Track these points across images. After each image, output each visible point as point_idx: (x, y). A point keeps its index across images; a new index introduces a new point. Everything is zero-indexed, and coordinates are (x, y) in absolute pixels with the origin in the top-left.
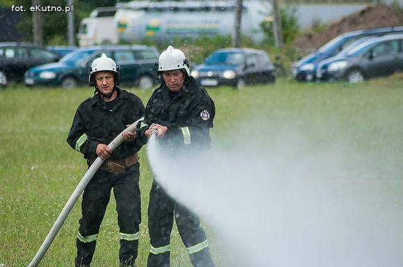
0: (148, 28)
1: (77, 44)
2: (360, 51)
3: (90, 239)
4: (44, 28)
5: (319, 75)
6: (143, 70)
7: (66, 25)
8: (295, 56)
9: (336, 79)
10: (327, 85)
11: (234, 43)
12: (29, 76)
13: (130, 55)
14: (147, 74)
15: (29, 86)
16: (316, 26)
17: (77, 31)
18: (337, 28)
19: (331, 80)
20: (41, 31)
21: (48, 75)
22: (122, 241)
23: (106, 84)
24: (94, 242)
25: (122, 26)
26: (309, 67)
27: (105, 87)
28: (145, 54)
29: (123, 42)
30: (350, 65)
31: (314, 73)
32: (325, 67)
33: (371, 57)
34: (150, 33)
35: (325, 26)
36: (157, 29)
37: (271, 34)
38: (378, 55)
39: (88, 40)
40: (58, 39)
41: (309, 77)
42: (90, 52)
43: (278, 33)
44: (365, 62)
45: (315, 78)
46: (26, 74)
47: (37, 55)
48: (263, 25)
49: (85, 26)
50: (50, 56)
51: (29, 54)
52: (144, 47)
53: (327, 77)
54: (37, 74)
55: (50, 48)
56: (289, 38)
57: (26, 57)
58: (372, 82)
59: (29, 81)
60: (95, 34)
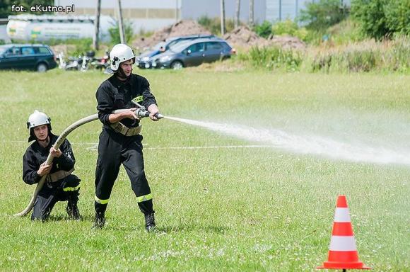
0: (33, 33)
5: (154, 64)
6: (40, 60)
9: (165, 67)
10: (159, 71)
13: (31, 51)
14: (43, 63)
19: (162, 68)
25: (12, 31)
26: (147, 59)
28: (42, 50)
31: (150, 63)
32: (157, 60)
33: (187, 54)
34: (34, 36)
36: (39, 33)
38: (192, 52)
41: (147, 66)
43: (124, 36)
44: (184, 57)
45: (151, 67)
48: (110, 31)
52: (41, 45)
53: (159, 66)
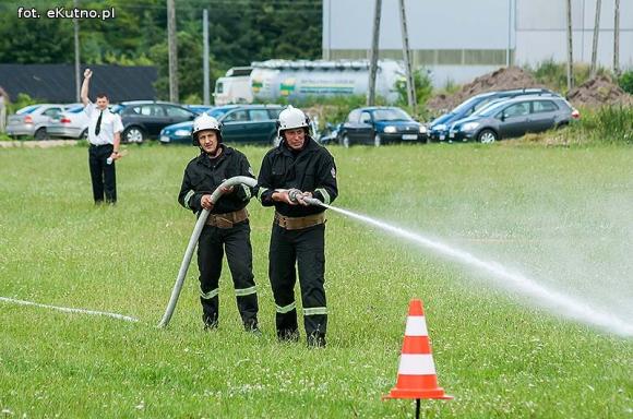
0: (283, 87)
1: (213, 103)
2: (493, 111)
3: (212, 294)
4: (180, 87)
5: (452, 136)
7: (202, 83)
8: (429, 116)
9: (470, 140)
10: (460, 145)
11: (368, 103)
12: (164, 134)
13: (264, 113)
15: (164, 143)
16: (449, 87)
17: (212, 90)
18: (470, 89)
19: (465, 140)
20: (176, 89)
21: (184, 133)
22: (239, 298)
23: (210, 142)
24: (216, 297)
25: (257, 85)
26: (443, 127)
27: (208, 145)
29: (258, 101)
30: (482, 126)
31: (447, 133)
32: (457, 128)
33: (503, 119)
34: (286, 92)
35: (459, 87)
36: (292, 88)
37: (405, 94)
38: (510, 116)
39: (223, 99)
40: (194, 97)
41: (442, 137)
42: (225, 111)
43: (412, 93)
44: (497, 124)
45: (447, 139)
46: (162, 132)
47: (172, 113)
48: (397, 84)
49: (221, 85)
50: (186, 114)
51: (166, 113)
53: (460, 137)
54: (172, 131)
55: (185, 106)
56: (422, 99)
57: (162, 114)
58: (504, 142)
59: (166, 139)
60: (230, 93)
